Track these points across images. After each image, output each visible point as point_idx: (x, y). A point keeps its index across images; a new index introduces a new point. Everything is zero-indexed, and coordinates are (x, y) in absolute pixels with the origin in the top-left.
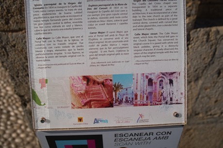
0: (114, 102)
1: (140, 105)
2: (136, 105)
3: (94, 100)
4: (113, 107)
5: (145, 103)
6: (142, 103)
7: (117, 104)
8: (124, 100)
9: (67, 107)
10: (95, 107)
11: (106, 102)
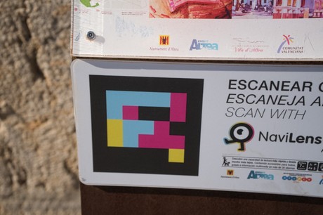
0: (234, 8)
1: (286, 16)
2: (278, 16)
3: (194, 3)
4: (230, 18)
5: (297, 12)
6: (290, 12)
7: (240, 12)
8: (254, 4)
9: (141, 14)
10: (195, 16)
11: (218, 7)
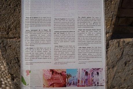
0: (67, 84)
1: (81, 86)
2: (78, 86)
3: (55, 83)
4: (66, 87)
5: (83, 85)
6: (82, 85)
7: (68, 85)
8: (72, 83)
9: (41, 87)
10: (56, 87)
11: (62, 84)
